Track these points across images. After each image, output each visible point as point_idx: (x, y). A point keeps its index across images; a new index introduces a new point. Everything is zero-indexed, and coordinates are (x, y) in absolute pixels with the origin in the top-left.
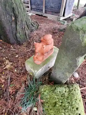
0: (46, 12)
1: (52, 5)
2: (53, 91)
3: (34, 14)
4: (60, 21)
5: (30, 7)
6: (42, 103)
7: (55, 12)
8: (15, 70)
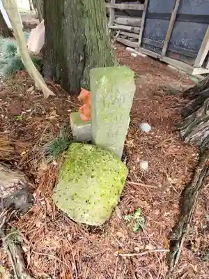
0: (167, 55)
1: (183, 42)
2: (79, 148)
3: (144, 56)
4: (191, 75)
5: (140, 41)
6: (64, 158)
7: (187, 57)
8: (58, 125)
